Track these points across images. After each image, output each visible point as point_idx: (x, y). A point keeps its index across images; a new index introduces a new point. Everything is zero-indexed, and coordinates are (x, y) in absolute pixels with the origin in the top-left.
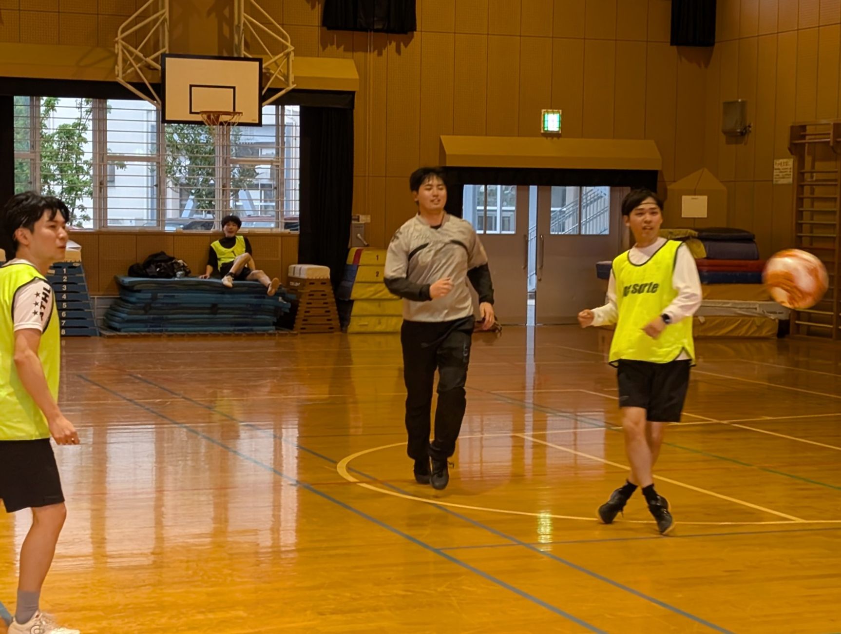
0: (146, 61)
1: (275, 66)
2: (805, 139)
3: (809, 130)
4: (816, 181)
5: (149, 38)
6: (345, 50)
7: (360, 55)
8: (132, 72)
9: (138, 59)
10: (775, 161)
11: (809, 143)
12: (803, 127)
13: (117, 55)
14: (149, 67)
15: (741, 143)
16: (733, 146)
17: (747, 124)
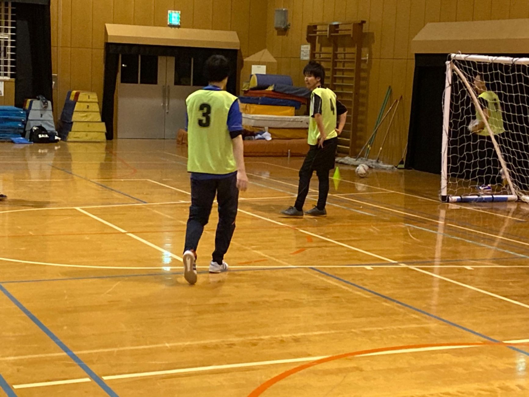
2: (316, 33)
3: (319, 28)
4: (322, 58)
10: (302, 46)
15: (284, 35)
16: (281, 36)
17: (288, 24)
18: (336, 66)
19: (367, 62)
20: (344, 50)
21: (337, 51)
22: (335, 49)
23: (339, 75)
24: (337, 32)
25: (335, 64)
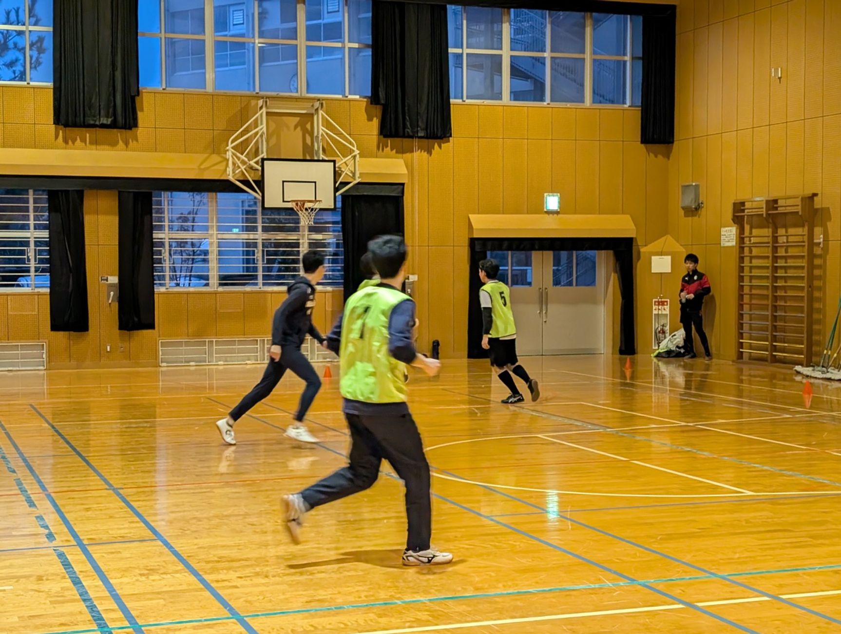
0: (250, 164)
1: (345, 166)
2: (744, 212)
3: (747, 205)
4: (754, 243)
5: (252, 147)
6: (397, 152)
7: (408, 155)
8: (239, 172)
9: (244, 163)
10: (722, 229)
11: (747, 215)
12: (743, 204)
13: (228, 160)
14: (251, 168)
15: (696, 216)
16: (690, 218)
17: (700, 202)
18: (777, 252)
19: (821, 245)
20: (786, 232)
21: (777, 233)
22: (775, 231)
23: (781, 263)
24: (776, 208)
25: (775, 249)
